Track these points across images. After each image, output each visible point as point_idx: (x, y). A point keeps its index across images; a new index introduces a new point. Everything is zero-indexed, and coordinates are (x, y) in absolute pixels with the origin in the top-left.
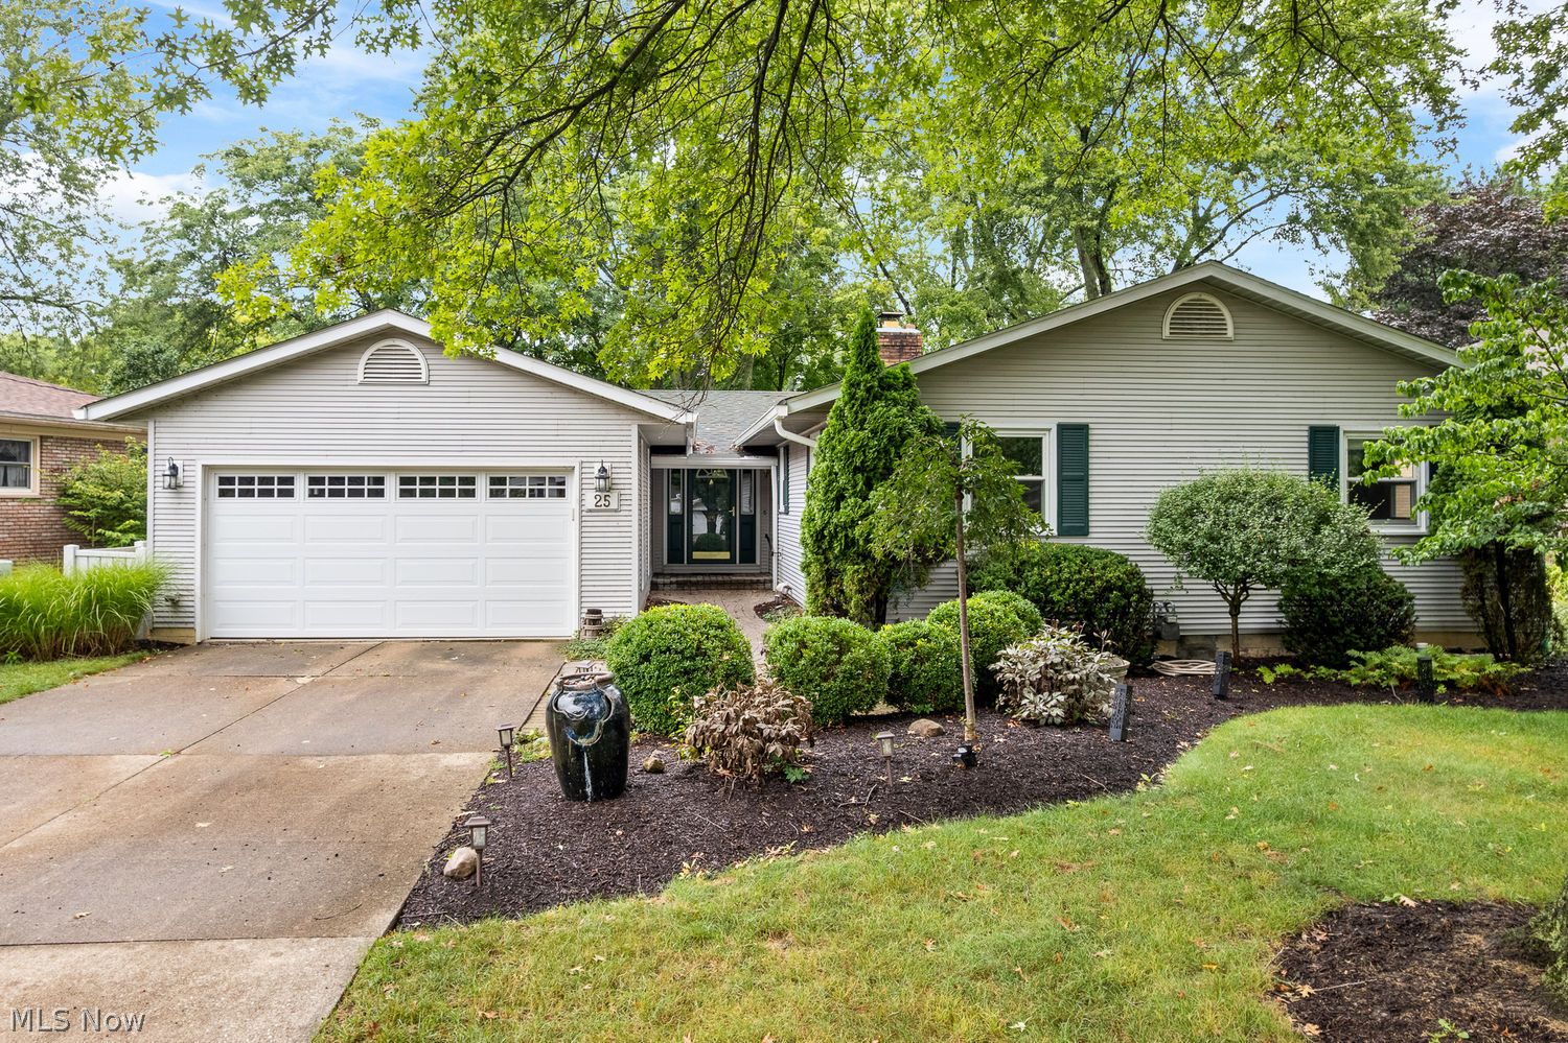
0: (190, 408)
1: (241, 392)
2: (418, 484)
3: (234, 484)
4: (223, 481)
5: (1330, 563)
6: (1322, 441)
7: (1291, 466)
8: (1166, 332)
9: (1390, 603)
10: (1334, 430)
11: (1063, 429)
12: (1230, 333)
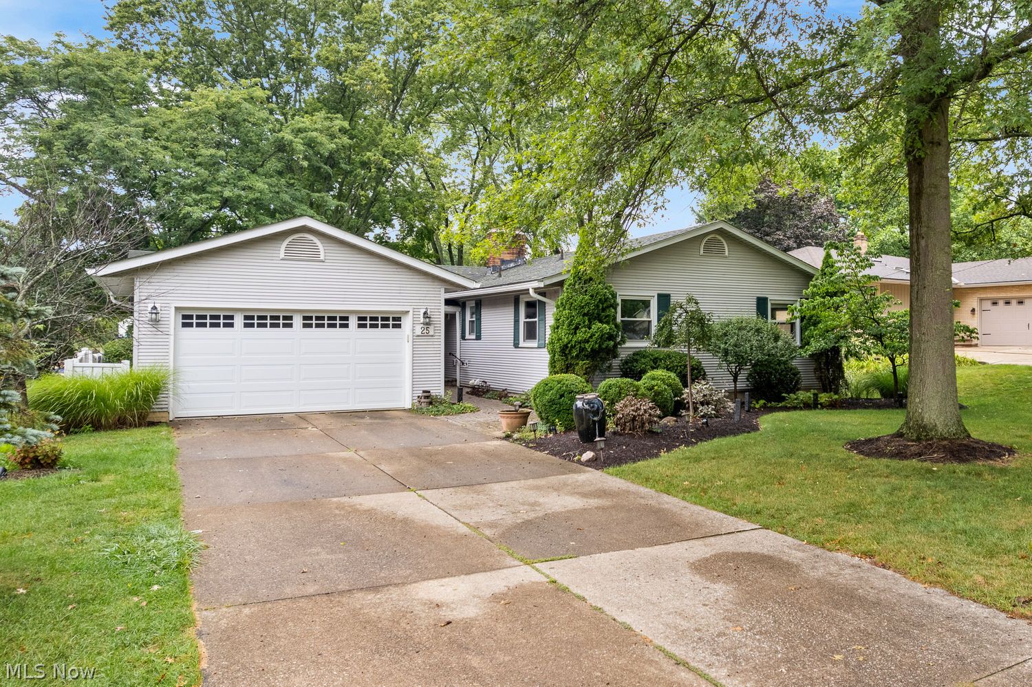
0: (166, 270)
1: (203, 262)
2: (314, 320)
3: (192, 319)
4: (184, 317)
5: (783, 355)
6: (761, 303)
7: (749, 313)
8: (702, 252)
9: (793, 374)
10: (766, 299)
11: (660, 296)
12: (727, 253)
